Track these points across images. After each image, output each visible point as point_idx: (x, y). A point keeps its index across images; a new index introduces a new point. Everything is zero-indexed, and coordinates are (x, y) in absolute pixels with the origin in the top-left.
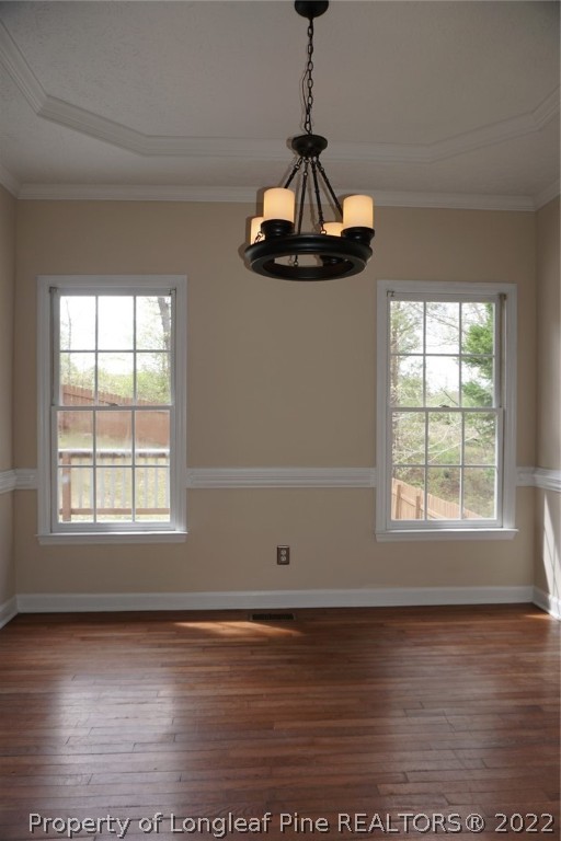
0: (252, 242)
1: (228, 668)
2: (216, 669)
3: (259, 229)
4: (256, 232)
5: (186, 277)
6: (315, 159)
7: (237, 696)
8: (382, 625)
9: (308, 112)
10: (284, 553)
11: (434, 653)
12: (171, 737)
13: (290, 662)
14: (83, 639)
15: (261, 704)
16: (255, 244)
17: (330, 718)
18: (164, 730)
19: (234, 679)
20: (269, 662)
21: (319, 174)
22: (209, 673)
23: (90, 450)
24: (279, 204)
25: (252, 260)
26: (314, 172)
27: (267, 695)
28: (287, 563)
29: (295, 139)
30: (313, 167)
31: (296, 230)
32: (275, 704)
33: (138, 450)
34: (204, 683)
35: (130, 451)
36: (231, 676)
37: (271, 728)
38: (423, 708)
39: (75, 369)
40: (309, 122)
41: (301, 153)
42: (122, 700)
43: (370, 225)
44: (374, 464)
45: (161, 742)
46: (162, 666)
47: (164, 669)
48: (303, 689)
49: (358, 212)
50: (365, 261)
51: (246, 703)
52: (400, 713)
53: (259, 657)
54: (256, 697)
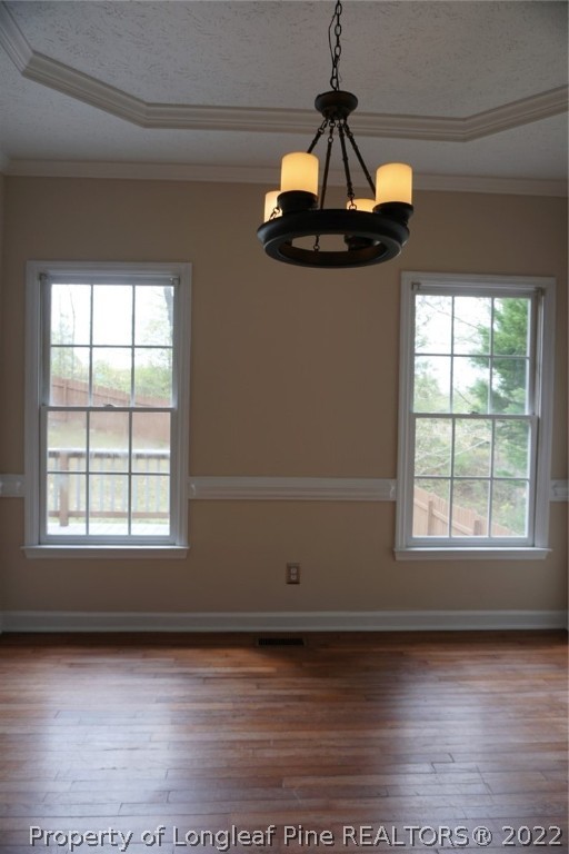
0: (267, 219)
1: (230, 706)
2: (217, 706)
3: (275, 204)
4: (271, 207)
5: (190, 265)
6: (342, 121)
7: (241, 741)
8: (401, 654)
9: (335, 66)
10: (294, 571)
11: (461, 690)
12: (164, 797)
13: (301, 698)
14: (72, 665)
15: (269, 753)
16: (270, 222)
17: (348, 774)
18: (155, 786)
19: (237, 720)
20: (276, 699)
21: (347, 140)
22: (210, 711)
23: (84, 450)
24: (301, 172)
25: (266, 241)
26: (342, 136)
27: (275, 741)
28: (297, 583)
29: (319, 96)
30: (341, 130)
31: (319, 204)
32: (284, 753)
33: (135, 451)
34: (203, 724)
35: (127, 451)
36: (234, 716)
37: (280, 786)
38: (454, 762)
39: (78, 361)
40: (336, 77)
41: (326, 114)
42: (110, 745)
43: (408, 199)
44: (395, 476)
45: (152, 802)
46: (157, 702)
47: (159, 706)
48: (315, 735)
49: (394, 183)
50: (401, 243)
51: (251, 751)
52: (427, 768)
53: (266, 692)
54: (262, 744)
